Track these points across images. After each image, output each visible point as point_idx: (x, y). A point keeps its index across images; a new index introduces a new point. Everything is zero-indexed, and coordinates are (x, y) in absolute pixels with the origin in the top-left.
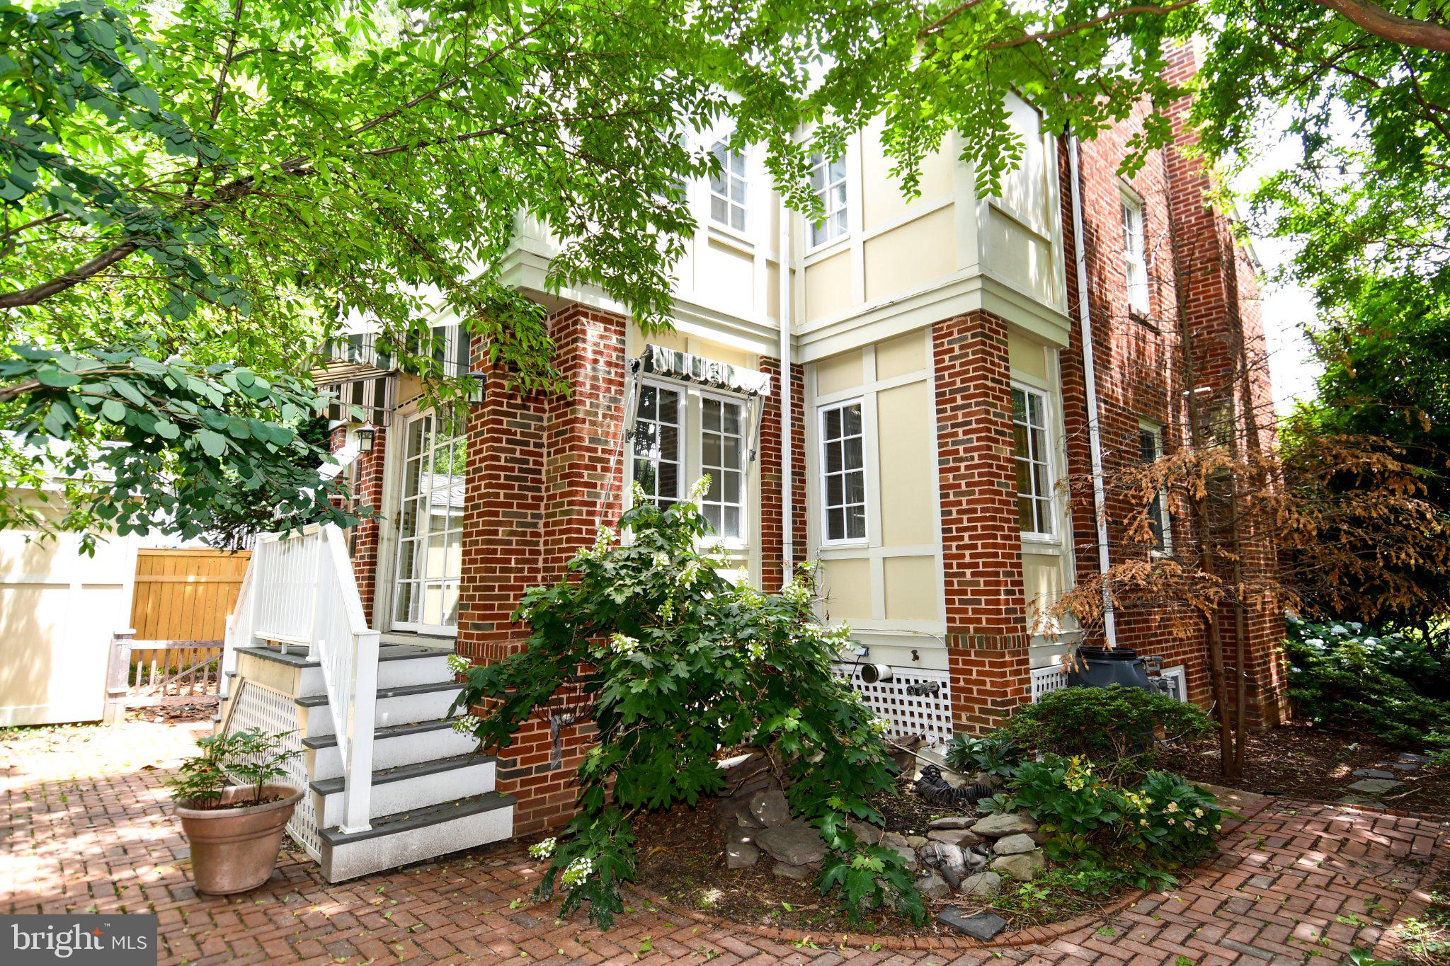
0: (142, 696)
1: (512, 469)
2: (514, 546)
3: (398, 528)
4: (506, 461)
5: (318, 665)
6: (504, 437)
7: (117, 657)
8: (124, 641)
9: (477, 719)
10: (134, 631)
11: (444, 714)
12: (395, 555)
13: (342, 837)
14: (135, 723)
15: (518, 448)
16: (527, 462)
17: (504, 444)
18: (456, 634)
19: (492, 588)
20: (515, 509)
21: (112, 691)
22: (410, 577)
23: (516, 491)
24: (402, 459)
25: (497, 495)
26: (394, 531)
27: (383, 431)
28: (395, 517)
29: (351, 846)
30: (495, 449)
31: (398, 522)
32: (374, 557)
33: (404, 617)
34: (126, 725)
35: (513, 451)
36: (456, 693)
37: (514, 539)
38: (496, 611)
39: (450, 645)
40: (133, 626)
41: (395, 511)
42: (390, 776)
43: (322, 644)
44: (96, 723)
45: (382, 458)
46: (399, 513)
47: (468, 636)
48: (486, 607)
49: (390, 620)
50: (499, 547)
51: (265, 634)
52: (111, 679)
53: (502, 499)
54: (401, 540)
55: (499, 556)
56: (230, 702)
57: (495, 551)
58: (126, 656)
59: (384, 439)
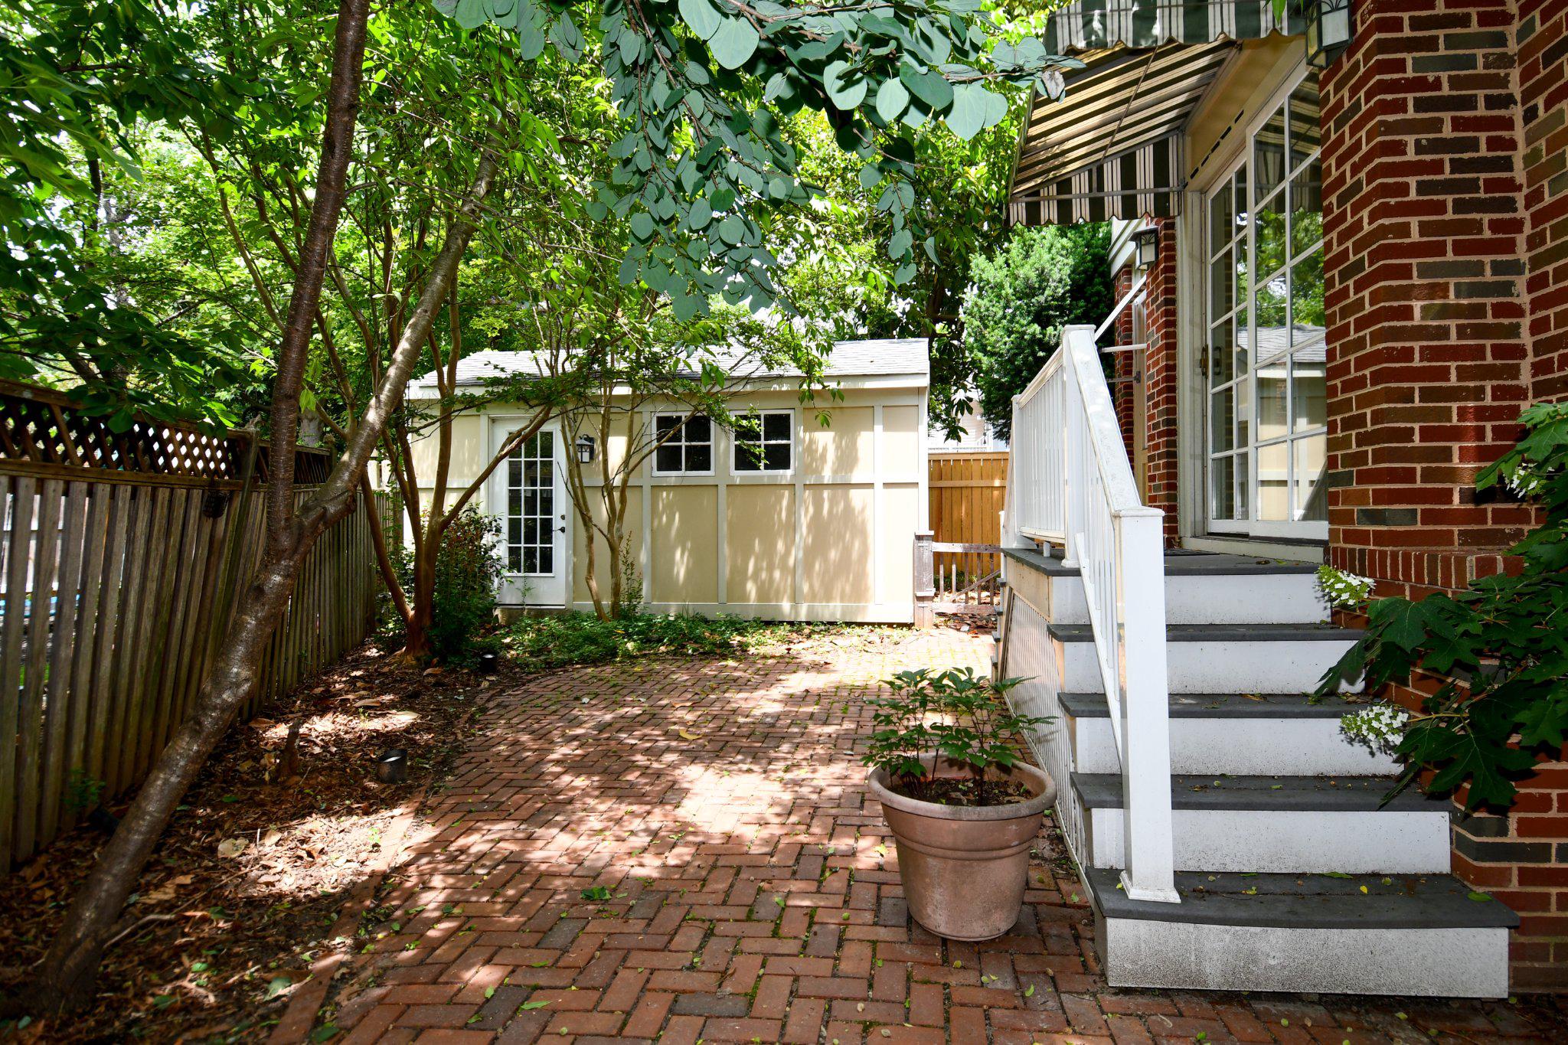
0: (948, 603)
1: (1437, 167)
2: (1453, 340)
3: (1205, 374)
4: (1420, 149)
5: (1076, 573)
6: (1410, 97)
7: (920, 558)
8: (925, 543)
9: (1402, 717)
10: (932, 533)
11: (1312, 686)
12: (1204, 416)
13: (1121, 905)
14: (944, 630)
15: (1447, 116)
16: (1473, 145)
17: (1411, 114)
18: (1325, 536)
19: (1408, 434)
20: (1450, 256)
21: (919, 594)
22: (1230, 446)
23: (1450, 216)
24: (1203, 262)
25: (1404, 230)
26: (1199, 379)
27: (1171, 226)
28: (1198, 356)
29: (1143, 927)
30: (1390, 128)
31: (1203, 364)
32: (1173, 422)
33: (1227, 512)
34: (935, 631)
35: (1436, 125)
36: (1334, 651)
37: (1453, 324)
38: (1419, 485)
39: (1316, 555)
40: (931, 529)
41: (1198, 345)
42: (1211, 797)
43: (1080, 539)
44: (909, 626)
45: (1173, 269)
46: (1205, 350)
47: (1349, 536)
48: (1393, 475)
49: (1205, 518)
50: (1416, 345)
51: (1029, 531)
52: (918, 583)
53: (1415, 236)
54: (1211, 391)
55: (1416, 363)
56: (1004, 618)
57: (1407, 354)
58: (928, 558)
59: (1173, 237)
